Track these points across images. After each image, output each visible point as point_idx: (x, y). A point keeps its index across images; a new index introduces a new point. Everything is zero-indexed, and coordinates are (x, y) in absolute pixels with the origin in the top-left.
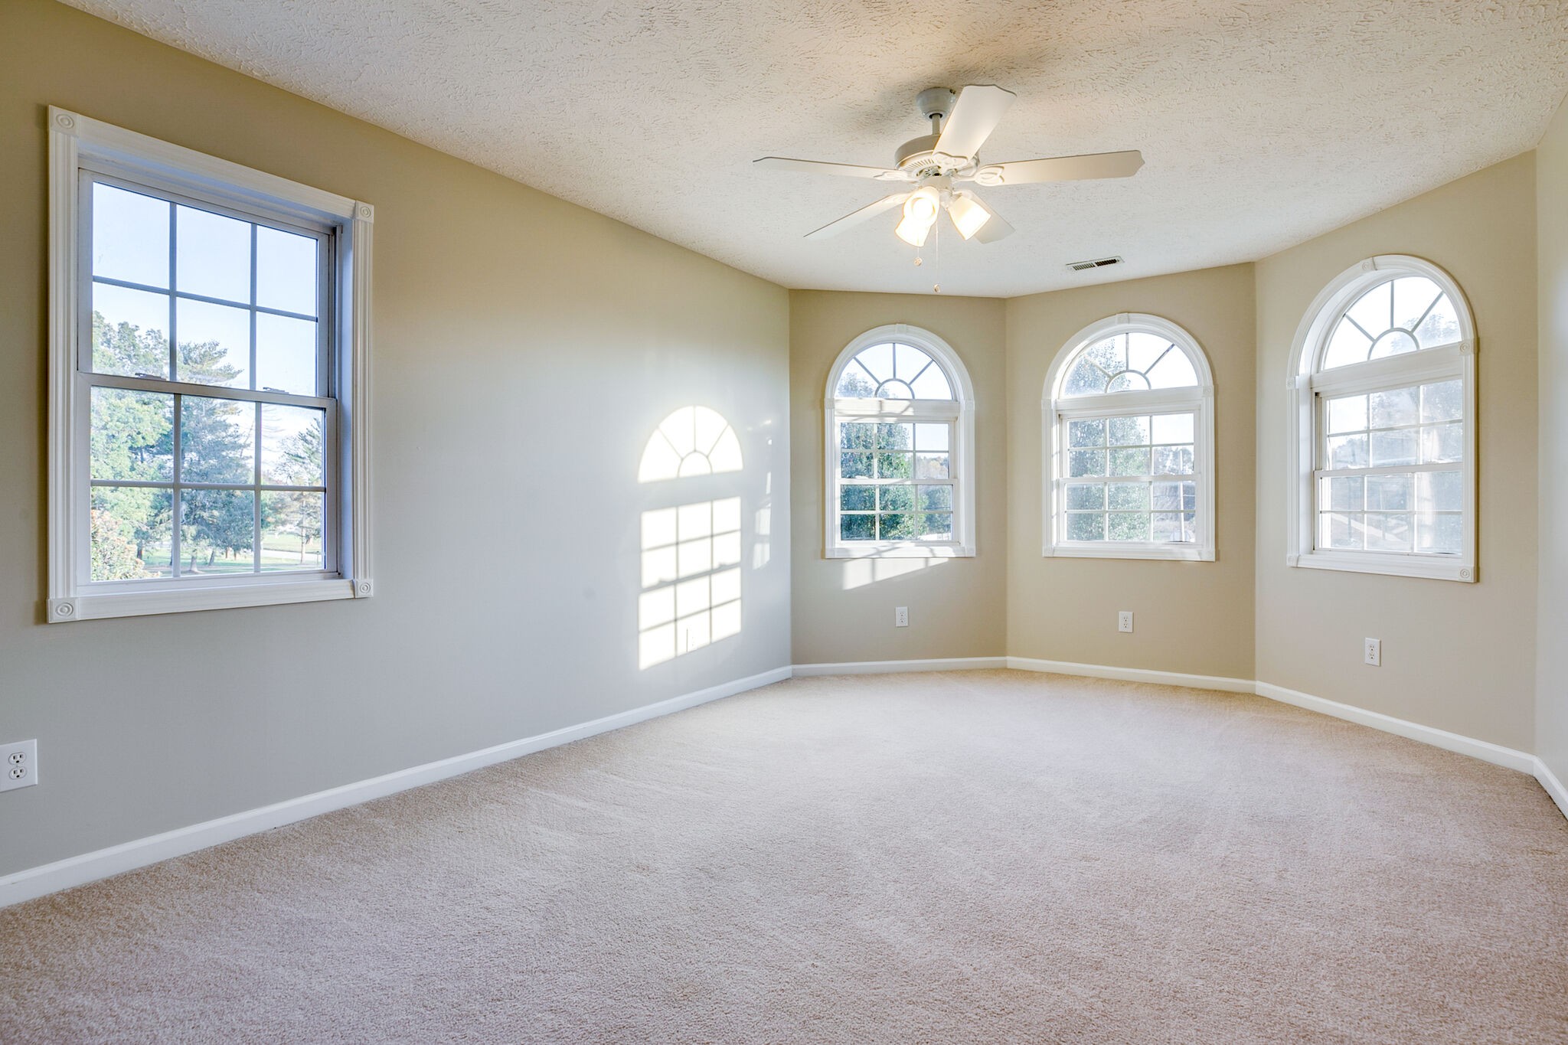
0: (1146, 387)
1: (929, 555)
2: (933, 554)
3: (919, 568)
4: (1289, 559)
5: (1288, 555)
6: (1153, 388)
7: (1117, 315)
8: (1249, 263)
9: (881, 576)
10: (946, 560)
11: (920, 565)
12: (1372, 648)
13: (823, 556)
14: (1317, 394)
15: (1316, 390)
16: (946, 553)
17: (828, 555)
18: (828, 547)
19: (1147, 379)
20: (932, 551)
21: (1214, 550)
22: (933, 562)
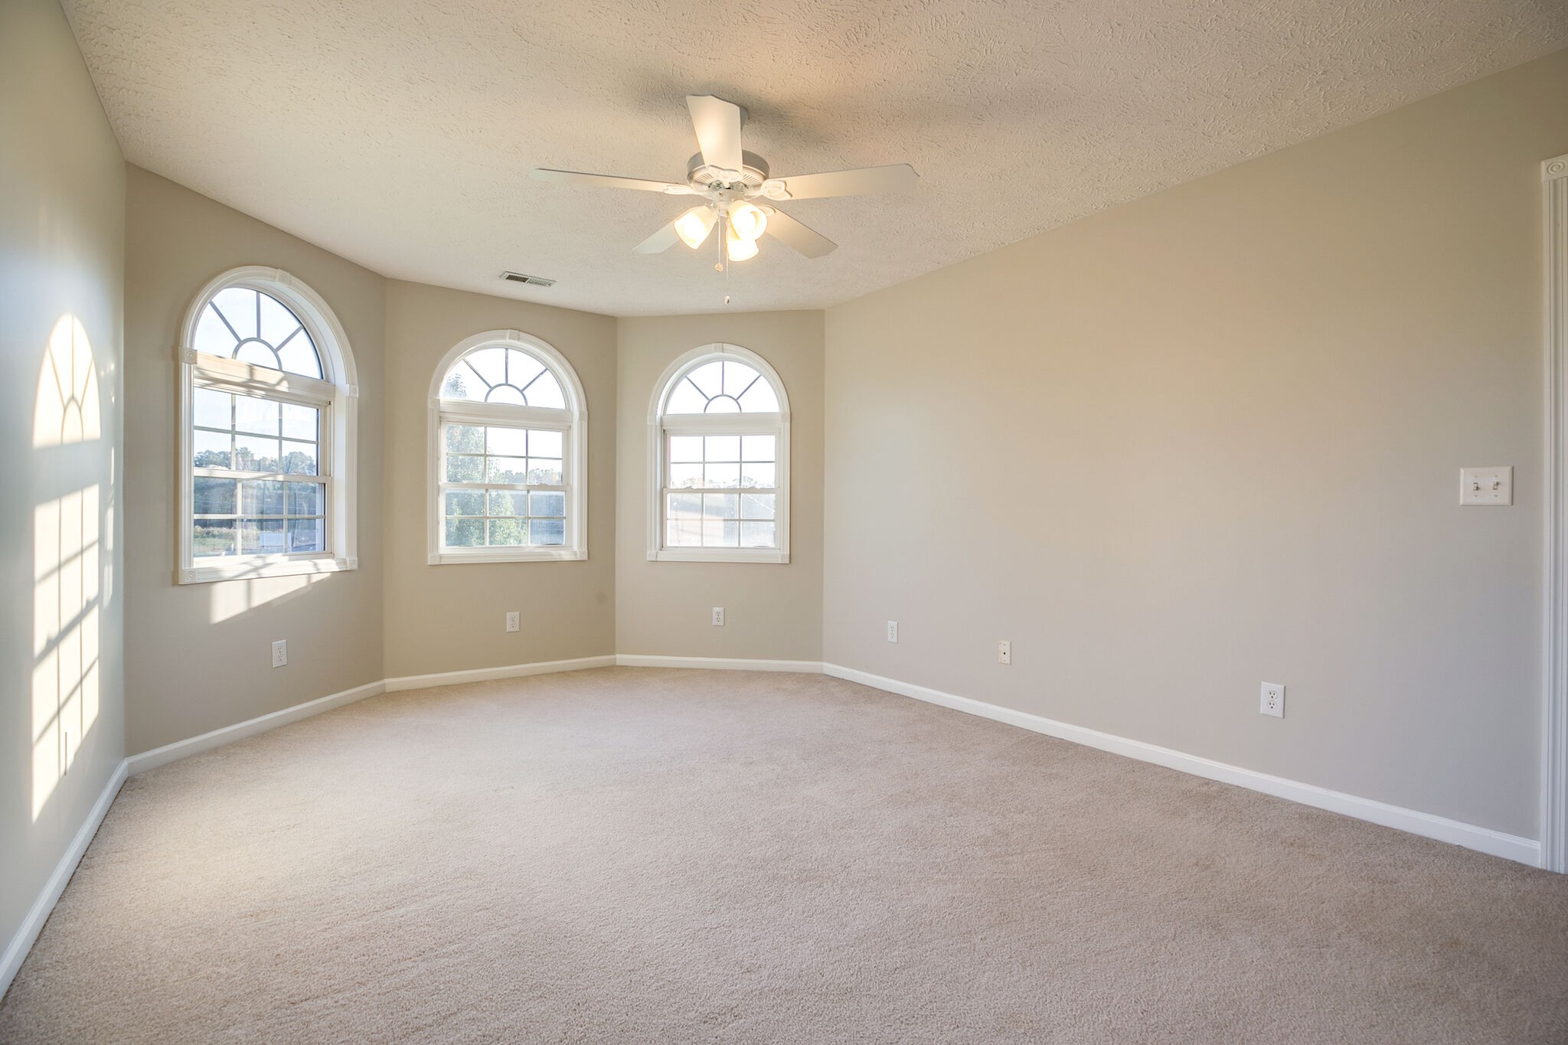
0: (524, 404)
1: (313, 570)
2: (318, 569)
3: (301, 586)
4: (650, 555)
5: (648, 553)
6: (529, 404)
7: (509, 330)
8: (612, 317)
9: (258, 600)
10: (329, 574)
11: (302, 583)
12: (718, 614)
13: (175, 582)
14: (664, 431)
15: (664, 428)
16: (328, 566)
17: (184, 579)
18: (184, 567)
19: (523, 395)
20: (315, 565)
21: (586, 550)
22: (316, 578)
